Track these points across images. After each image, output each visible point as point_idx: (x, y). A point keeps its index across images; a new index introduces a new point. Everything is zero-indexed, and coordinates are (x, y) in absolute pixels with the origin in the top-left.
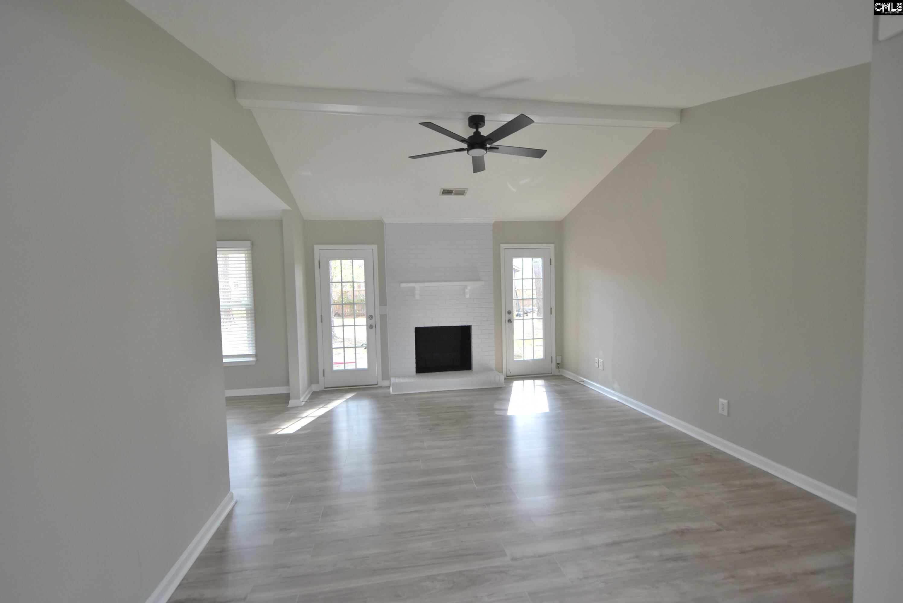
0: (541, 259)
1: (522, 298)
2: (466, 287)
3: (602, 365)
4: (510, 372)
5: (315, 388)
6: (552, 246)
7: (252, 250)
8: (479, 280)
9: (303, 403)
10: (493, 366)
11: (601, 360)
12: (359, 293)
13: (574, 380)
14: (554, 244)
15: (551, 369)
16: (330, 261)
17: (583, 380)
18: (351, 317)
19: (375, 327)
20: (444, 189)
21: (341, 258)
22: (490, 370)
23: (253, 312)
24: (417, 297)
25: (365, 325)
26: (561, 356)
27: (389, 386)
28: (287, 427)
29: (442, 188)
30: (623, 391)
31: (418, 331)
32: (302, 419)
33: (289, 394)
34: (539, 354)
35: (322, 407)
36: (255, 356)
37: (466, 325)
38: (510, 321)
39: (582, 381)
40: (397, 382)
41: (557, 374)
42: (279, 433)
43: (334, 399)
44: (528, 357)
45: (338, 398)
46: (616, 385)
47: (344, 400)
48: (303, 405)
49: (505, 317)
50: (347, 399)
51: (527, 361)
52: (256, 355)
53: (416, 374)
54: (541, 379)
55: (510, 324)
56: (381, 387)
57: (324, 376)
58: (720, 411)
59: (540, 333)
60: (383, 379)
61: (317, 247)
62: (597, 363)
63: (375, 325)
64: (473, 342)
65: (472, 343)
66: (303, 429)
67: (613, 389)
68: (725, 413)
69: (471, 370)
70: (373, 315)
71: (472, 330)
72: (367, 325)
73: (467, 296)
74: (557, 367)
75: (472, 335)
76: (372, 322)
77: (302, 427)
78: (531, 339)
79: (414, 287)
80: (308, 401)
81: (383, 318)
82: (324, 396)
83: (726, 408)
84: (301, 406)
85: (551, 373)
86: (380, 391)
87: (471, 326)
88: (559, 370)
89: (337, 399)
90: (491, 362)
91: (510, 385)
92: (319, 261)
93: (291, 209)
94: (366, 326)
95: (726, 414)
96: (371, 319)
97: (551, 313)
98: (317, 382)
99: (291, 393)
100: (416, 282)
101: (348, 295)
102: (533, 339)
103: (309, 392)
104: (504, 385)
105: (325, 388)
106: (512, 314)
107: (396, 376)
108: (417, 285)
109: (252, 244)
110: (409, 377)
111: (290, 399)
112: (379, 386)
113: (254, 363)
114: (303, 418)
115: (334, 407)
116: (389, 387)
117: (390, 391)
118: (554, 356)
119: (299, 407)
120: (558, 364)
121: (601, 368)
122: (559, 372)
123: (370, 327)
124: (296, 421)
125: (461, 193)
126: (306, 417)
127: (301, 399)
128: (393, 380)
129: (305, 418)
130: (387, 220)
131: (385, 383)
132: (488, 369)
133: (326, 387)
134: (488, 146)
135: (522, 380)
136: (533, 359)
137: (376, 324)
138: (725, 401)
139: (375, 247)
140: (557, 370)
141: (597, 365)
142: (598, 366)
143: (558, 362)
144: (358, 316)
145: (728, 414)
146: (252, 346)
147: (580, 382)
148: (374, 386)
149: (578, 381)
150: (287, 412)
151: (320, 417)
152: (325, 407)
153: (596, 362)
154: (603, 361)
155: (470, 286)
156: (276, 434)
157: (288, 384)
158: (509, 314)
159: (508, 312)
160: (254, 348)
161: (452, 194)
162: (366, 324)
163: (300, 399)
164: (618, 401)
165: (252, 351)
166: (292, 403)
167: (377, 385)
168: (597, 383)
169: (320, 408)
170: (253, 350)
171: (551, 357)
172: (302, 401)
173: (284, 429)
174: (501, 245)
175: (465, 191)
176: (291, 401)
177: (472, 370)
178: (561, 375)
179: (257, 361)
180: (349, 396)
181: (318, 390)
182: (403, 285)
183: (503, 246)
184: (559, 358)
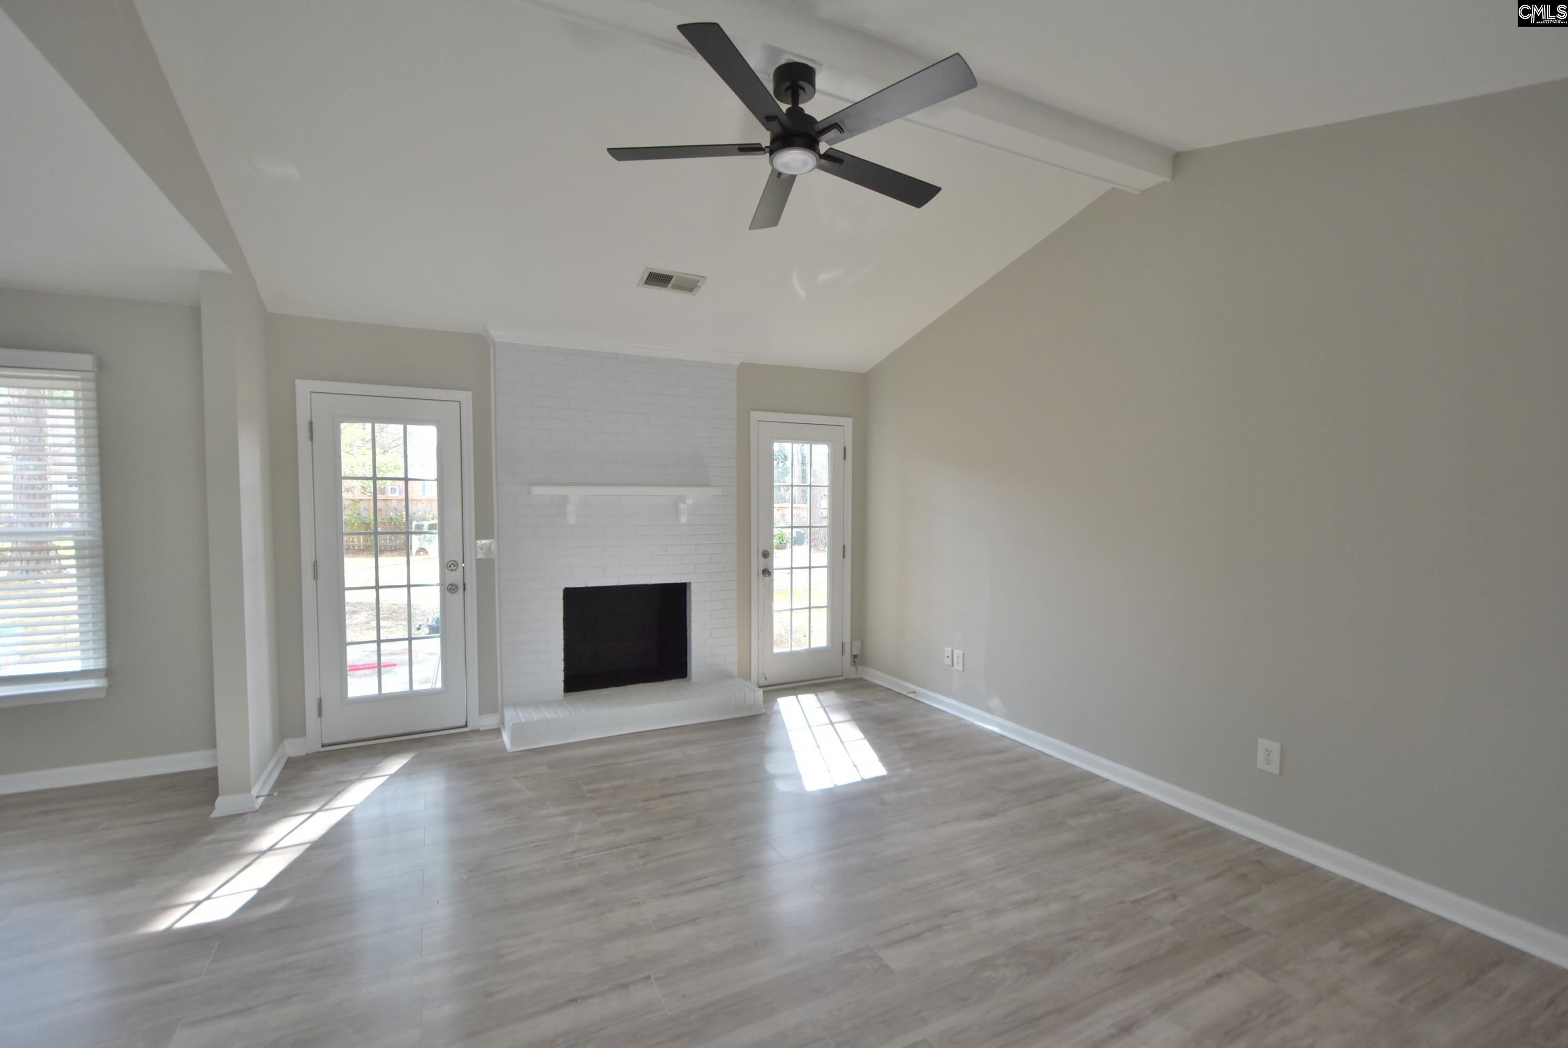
0: (827, 447)
1: (790, 525)
2: (682, 499)
3: (961, 661)
4: (766, 679)
5: (294, 748)
6: (848, 422)
7: (98, 381)
8: (707, 484)
9: (260, 801)
10: (734, 669)
11: (958, 653)
12: (387, 505)
13: (893, 690)
14: (852, 419)
15: (842, 668)
16: (343, 425)
17: (913, 691)
18: (368, 554)
19: (464, 589)
20: (652, 271)
21: (375, 417)
22: (728, 676)
23: (100, 552)
24: (571, 519)
25: (437, 585)
26: (860, 642)
27: (497, 727)
28: (209, 898)
29: (647, 268)
30: (1012, 715)
31: (573, 597)
32: (257, 858)
33: (215, 769)
34: (820, 640)
35: (320, 810)
36: (103, 673)
37: (679, 582)
38: (767, 572)
39: (911, 693)
40: (523, 721)
41: (854, 676)
42: (179, 925)
43: (355, 777)
44: (801, 645)
45: (365, 773)
46: (995, 703)
47: (382, 780)
48: (262, 806)
49: (757, 564)
50: (392, 776)
51: (797, 654)
52: (108, 673)
53: (564, 696)
54: (829, 690)
55: (767, 578)
56: (476, 732)
57: (320, 715)
58: (1261, 764)
59: (821, 596)
60: (481, 712)
61: (303, 387)
62: (948, 657)
63: (464, 584)
64: (693, 619)
65: (691, 621)
66: (264, 896)
67: (988, 710)
68: (1274, 769)
69: (685, 679)
70: (460, 561)
71: (691, 592)
72: (442, 585)
73: (684, 520)
74: (854, 664)
75: (691, 602)
76: (455, 577)
77: (261, 890)
78: (806, 608)
79: (565, 497)
80: (276, 794)
81: (485, 567)
82: (322, 772)
83: (1276, 757)
84: (254, 812)
85: (842, 676)
86: (476, 744)
87: (690, 583)
88: (856, 668)
89: (360, 779)
90: (729, 658)
91: (775, 708)
92: (311, 424)
93: (230, 272)
94: (438, 588)
95: (1277, 772)
96: (452, 570)
97: (844, 557)
98: (302, 732)
99: (219, 768)
100: (568, 485)
101: (359, 508)
102: (810, 608)
103: (278, 762)
104: (763, 710)
105: (323, 746)
106: (770, 556)
107: (515, 705)
108: (574, 493)
109: (101, 367)
110: (550, 704)
111: (217, 795)
112: (472, 729)
113: (103, 695)
114: (262, 853)
115: (356, 806)
116: (497, 731)
117: (503, 743)
118: (847, 640)
119: (247, 813)
120: (855, 656)
121: (958, 667)
122: (857, 673)
123: (449, 588)
124: (238, 870)
125: (689, 285)
126: (271, 849)
127: (254, 792)
128: (511, 715)
129: (269, 853)
130: (498, 334)
131: (489, 721)
132: (723, 676)
133: (326, 741)
134: (823, 147)
135: (792, 695)
136: (808, 647)
137: (465, 582)
138: (1275, 746)
139: (466, 397)
140: (853, 669)
141: (948, 661)
142: (950, 663)
143: (854, 653)
144: (383, 551)
145: (1280, 772)
146: (95, 646)
147: (908, 693)
148: (462, 732)
149: (904, 693)
150: (209, 838)
151: (316, 846)
152: (326, 807)
153: (946, 655)
154: (964, 654)
155: (692, 496)
156: (169, 930)
157: (212, 744)
158: (766, 558)
159: (763, 553)
160: (103, 653)
161: (666, 287)
162: (438, 582)
163: (250, 791)
164: (1002, 736)
165: (96, 662)
166: (224, 805)
167: (466, 726)
168: (948, 695)
169: (313, 814)
170: (97, 658)
171: (843, 643)
172: (258, 797)
173: (198, 903)
174: (752, 412)
175: (698, 281)
176: (220, 801)
177: (690, 679)
178: (861, 679)
179: (110, 689)
180: (395, 765)
181: (302, 752)
182: (537, 491)
183: (755, 415)
184: (857, 644)
